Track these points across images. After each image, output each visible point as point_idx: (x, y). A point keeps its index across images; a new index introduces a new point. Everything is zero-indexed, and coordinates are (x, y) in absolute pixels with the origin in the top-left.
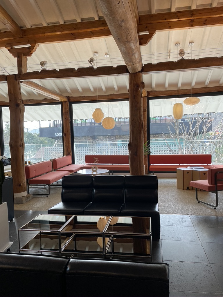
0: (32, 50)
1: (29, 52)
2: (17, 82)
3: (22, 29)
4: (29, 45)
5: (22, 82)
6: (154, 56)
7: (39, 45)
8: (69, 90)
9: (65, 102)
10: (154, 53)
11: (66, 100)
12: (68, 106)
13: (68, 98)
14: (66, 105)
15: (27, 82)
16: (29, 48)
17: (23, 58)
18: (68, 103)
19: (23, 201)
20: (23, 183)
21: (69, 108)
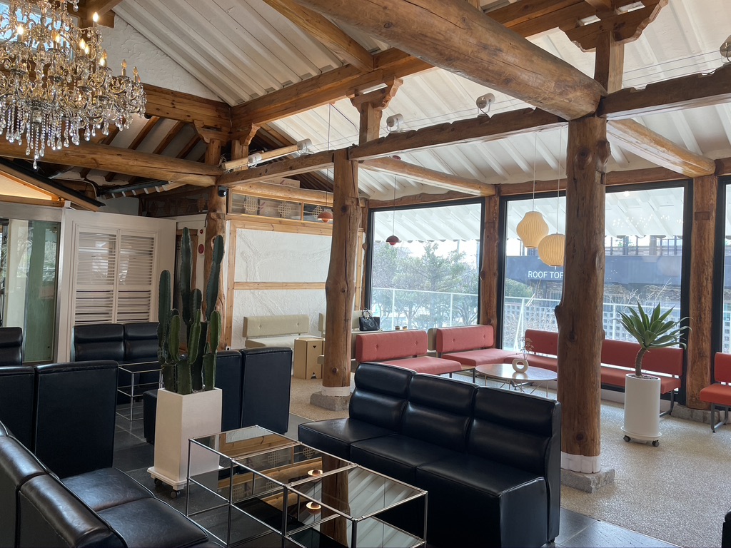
0: (387, 94)
1: (380, 100)
2: (350, 162)
3: (373, 54)
4: (384, 86)
5: (361, 162)
6: (703, 58)
7: (402, 82)
8: (498, 169)
9: (490, 197)
10: (701, 52)
11: (491, 192)
12: (497, 208)
13: (498, 187)
14: (492, 205)
15: (376, 160)
16: (383, 91)
17: (371, 112)
18: (498, 199)
19: (337, 406)
20: (340, 369)
21: (498, 212)
